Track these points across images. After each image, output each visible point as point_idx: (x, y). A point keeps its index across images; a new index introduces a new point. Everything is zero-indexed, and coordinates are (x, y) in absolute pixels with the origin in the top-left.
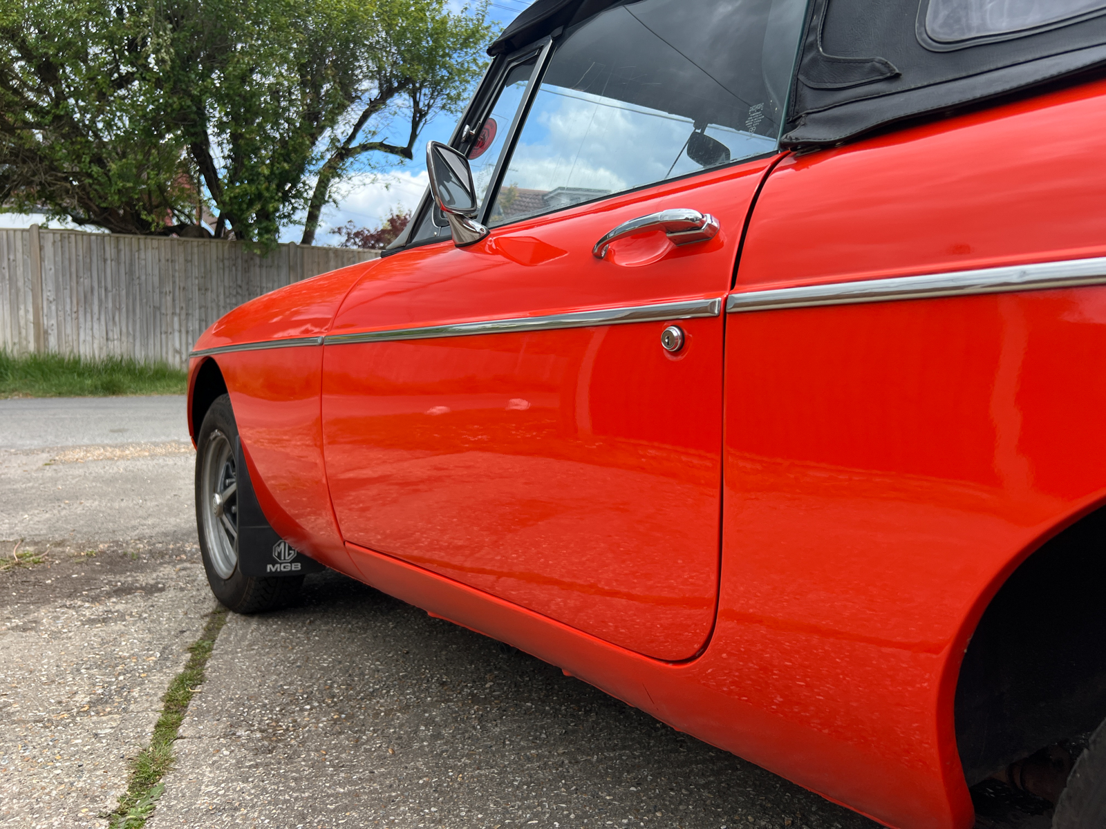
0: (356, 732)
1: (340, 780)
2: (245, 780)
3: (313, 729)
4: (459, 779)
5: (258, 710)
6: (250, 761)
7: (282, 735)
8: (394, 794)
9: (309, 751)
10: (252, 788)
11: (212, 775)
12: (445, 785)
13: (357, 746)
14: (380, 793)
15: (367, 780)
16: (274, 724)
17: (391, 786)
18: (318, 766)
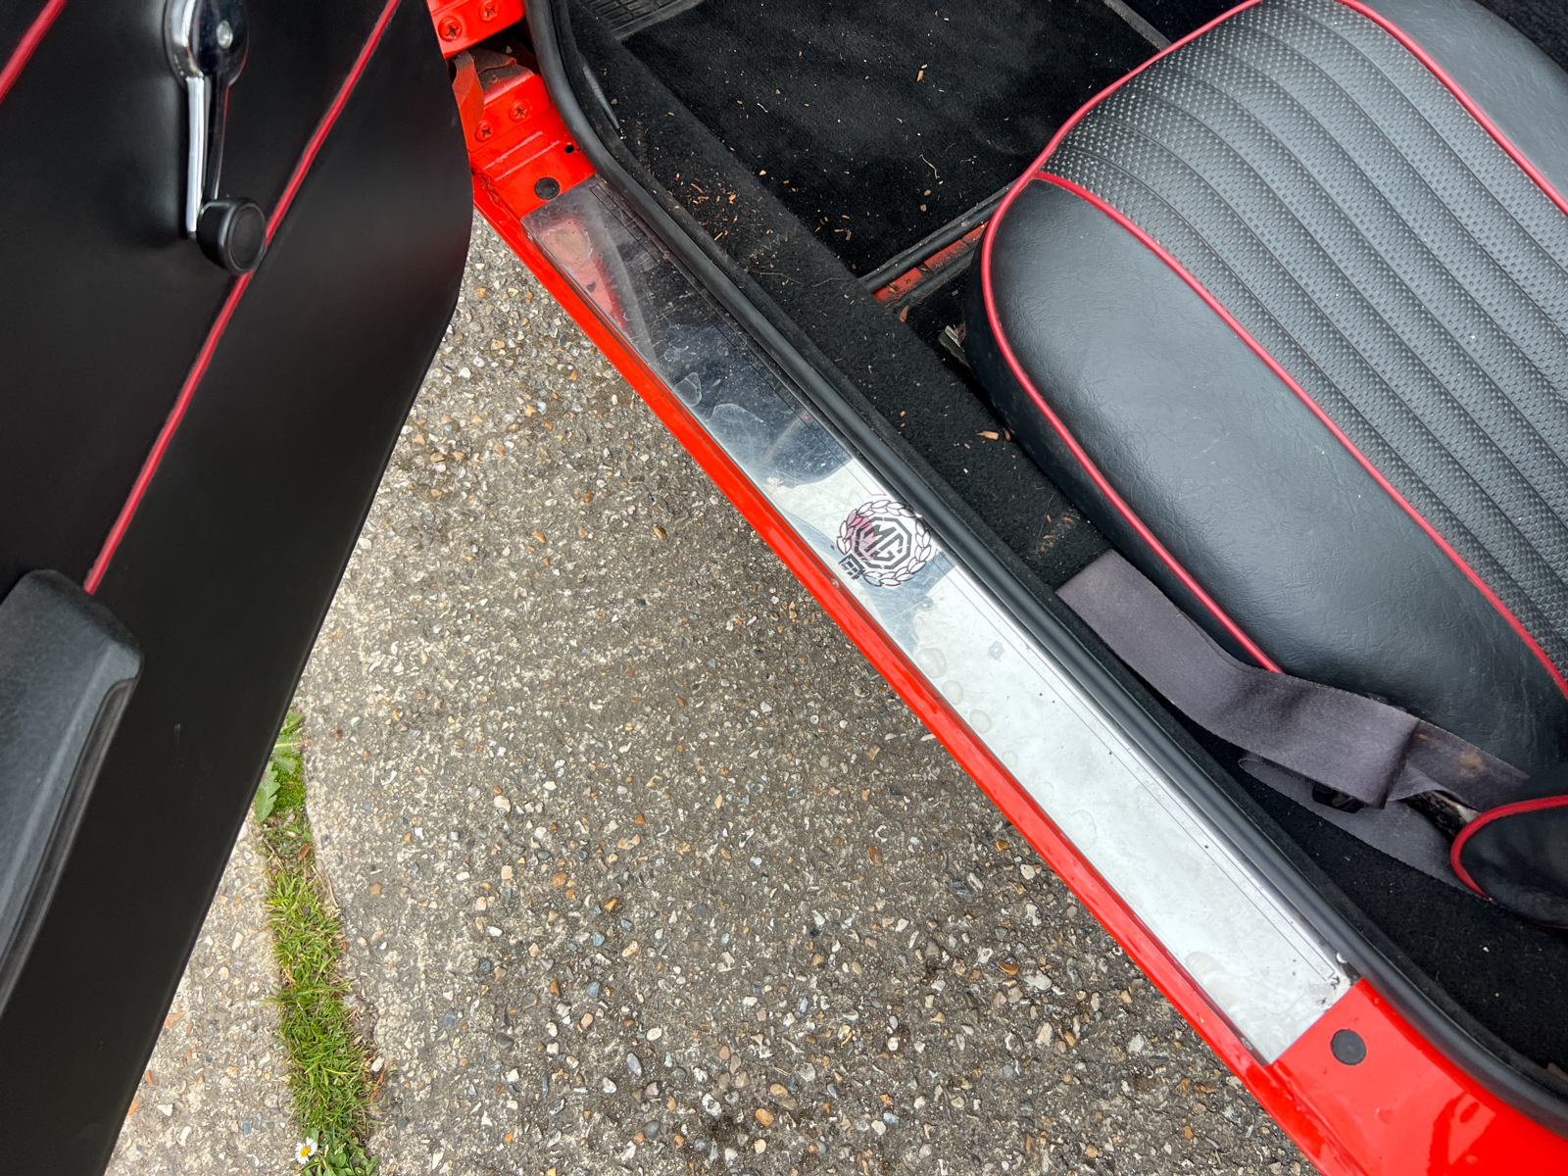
0: (579, 467)
3: (500, 457)
4: (792, 615)
6: (415, 566)
7: (449, 478)
10: (449, 656)
11: (364, 618)
12: (771, 633)
13: (593, 512)
14: (668, 665)
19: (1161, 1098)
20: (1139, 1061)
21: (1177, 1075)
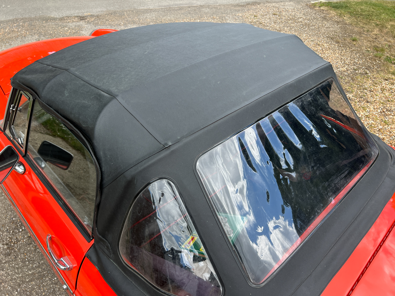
1: (30, 268)
2: (3, 270)
5: (5, 233)
8: (45, 273)
9: (21, 254)
15: (38, 267)
16: (10, 240)
17: (44, 269)
18: (23, 261)
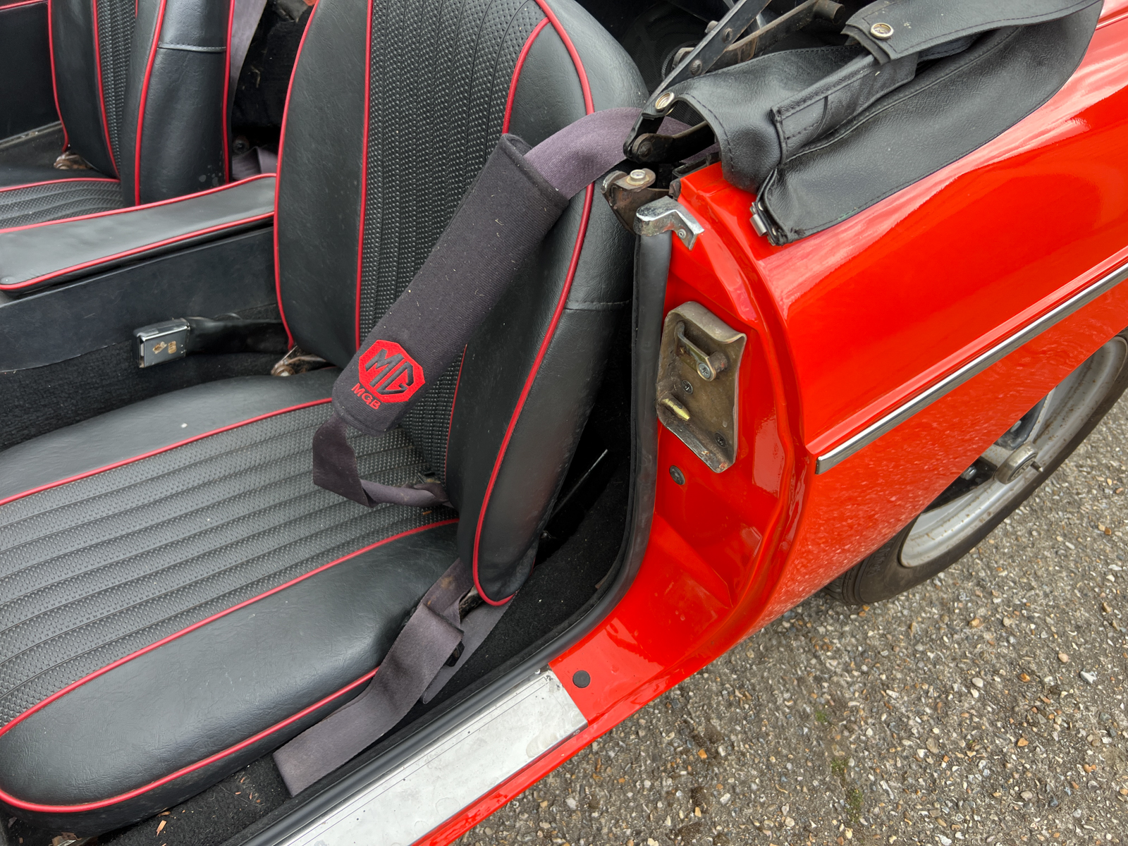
19: (603, 793)
20: (581, 803)
21: (591, 780)
